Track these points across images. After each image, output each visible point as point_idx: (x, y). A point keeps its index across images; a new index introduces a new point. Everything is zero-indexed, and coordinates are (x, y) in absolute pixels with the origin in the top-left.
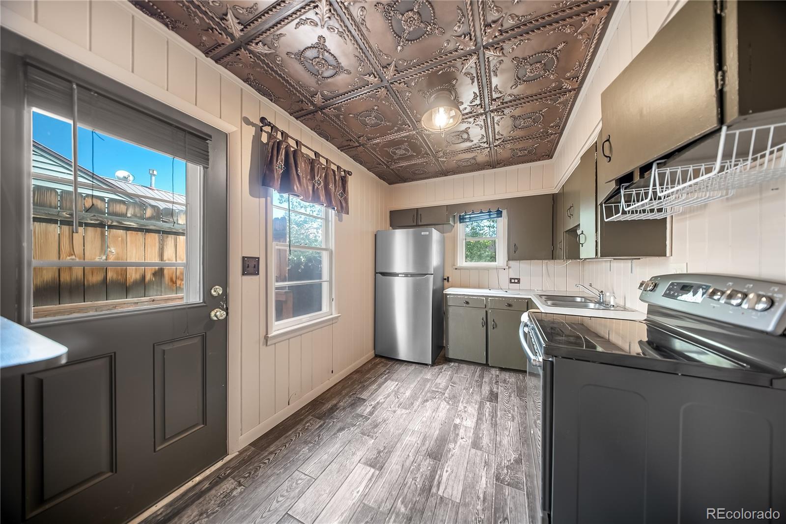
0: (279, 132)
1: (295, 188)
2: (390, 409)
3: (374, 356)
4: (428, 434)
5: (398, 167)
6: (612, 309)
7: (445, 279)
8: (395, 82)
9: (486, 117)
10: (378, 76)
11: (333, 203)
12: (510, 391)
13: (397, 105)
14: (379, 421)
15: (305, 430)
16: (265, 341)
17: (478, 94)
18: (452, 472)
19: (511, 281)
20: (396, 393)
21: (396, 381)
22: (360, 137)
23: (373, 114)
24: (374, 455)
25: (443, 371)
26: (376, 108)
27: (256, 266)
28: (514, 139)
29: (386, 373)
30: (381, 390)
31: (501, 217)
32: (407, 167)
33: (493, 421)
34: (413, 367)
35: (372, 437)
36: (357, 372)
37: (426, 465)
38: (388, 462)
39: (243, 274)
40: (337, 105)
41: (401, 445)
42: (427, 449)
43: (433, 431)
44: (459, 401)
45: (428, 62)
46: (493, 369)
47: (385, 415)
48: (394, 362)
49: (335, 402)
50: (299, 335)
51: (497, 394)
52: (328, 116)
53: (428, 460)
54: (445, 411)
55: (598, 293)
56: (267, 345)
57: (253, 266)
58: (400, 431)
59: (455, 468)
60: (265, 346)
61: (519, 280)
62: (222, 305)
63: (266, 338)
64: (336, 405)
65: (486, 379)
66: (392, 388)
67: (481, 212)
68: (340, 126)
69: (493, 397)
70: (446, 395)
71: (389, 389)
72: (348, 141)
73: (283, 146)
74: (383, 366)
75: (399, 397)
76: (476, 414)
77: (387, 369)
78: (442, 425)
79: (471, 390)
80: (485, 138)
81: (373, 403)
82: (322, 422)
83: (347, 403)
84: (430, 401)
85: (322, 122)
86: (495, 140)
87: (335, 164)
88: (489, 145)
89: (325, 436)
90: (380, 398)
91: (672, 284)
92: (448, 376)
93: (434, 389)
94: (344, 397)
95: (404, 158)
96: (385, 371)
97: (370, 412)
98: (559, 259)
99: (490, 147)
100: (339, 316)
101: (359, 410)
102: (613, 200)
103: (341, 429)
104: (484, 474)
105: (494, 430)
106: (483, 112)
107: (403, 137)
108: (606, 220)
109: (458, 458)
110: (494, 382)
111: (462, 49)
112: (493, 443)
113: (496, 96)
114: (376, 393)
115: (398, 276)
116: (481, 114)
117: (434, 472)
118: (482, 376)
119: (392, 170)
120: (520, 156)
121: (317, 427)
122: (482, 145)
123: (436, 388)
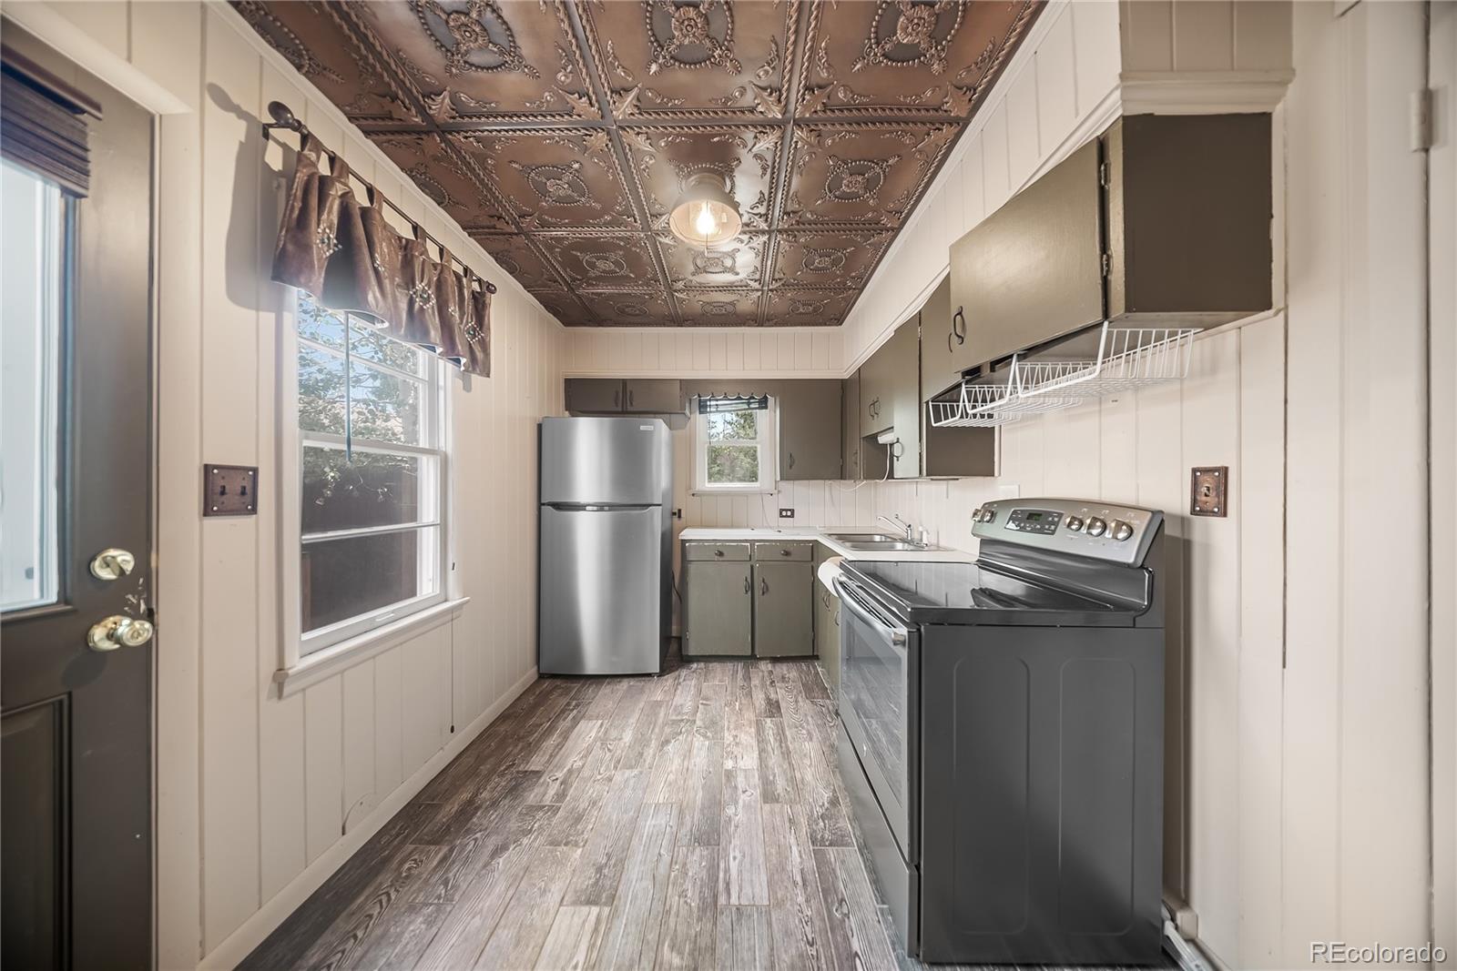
0: (323, 153)
1: (370, 297)
2: (599, 777)
3: (536, 677)
4: (685, 804)
5: (593, 293)
6: (926, 548)
7: (675, 514)
8: (628, 127)
9: (769, 239)
10: (597, 105)
11: (460, 348)
12: (795, 692)
13: (621, 173)
14: (582, 807)
15: (401, 881)
16: (275, 687)
17: (766, 197)
18: (744, 856)
19: (781, 513)
20: (604, 741)
21: (597, 718)
22: (523, 217)
23: (568, 177)
24: (590, 878)
25: (681, 680)
26: (576, 166)
27: (248, 490)
28: (798, 286)
29: (571, 707)
30: (569, 743)
31: (766, 408)
32: (611, 296)
33: (784, 749)
34: (625, 684)
35: (576, 845)
36: (503, 717)
37: (697, 861)
38: (622, 882)
39: (207, 512)
40: (486, 133)
41: (641, 839)
42: (691, 831)
43: (692, 795)
44: (722, 728)
45: (700, 114)
46: (762, 662)
47: (590, 792)
48: (582, 682)
49: (465, 796)
50: (369, 659)
51: (777, 702)
52: (458, 153)
53: (698, 850)
54: (704, 753)
55: (905, 527)
56: (280, 696)
57: (239, 490)
58: (631, 813)
59: (747, 849)
60: (276, 699)
61: (792, 511)
62: (131, 606)
63: (280, 676)
64: (470, 802)
65: (756, 681)
66: (593, 734)
67: (739, 398)
68: (482, 181)
69: (774, 708)
70: (699, 723)
71: (587, 739)
72: (492, 217)
73: (337, 190)
74: (561, 695)
75: (611, 748)
76: (755, 744)
77: (573, 699)
78: (704, 779)
79: (737, 704)
80: (758, 273)
81: (560, 775)
82: (445, 849)
83: (499, 789)
84: (673, 741)
85: (435, 158)
86: (773, 279)
87: (459, 262)
88: (763, 287)
89: (462, 876)
90: (573, 761)
91: (1015, 512)
92: (692, 688)
93: (674, 718)
94: (488, 778)
95: (607, 278)
96: (568, 704)
97: (557, 794)
98: (850, 478)
99: (762, 291)
100: (467, 602)
101: (531, 798)
102: (947, 396)
103: (499, 850)
104: (793, 841)
105: (789, 764)
106: (767, 228)
107: (618, 238)
108: (934, 425)
109: (747, 827)
110: (768, 683)
111: (761, 112)
112: (793, 784)
113: (792, 209)
114: (561, 752)
115: (585, 510)
116: (763, 232)
117: (713, 869)
118: (747, 678)
119: (579, 297)
120: (801, 313)
121: (435, 863)
122: (752, 283)
123: (677, 715)
